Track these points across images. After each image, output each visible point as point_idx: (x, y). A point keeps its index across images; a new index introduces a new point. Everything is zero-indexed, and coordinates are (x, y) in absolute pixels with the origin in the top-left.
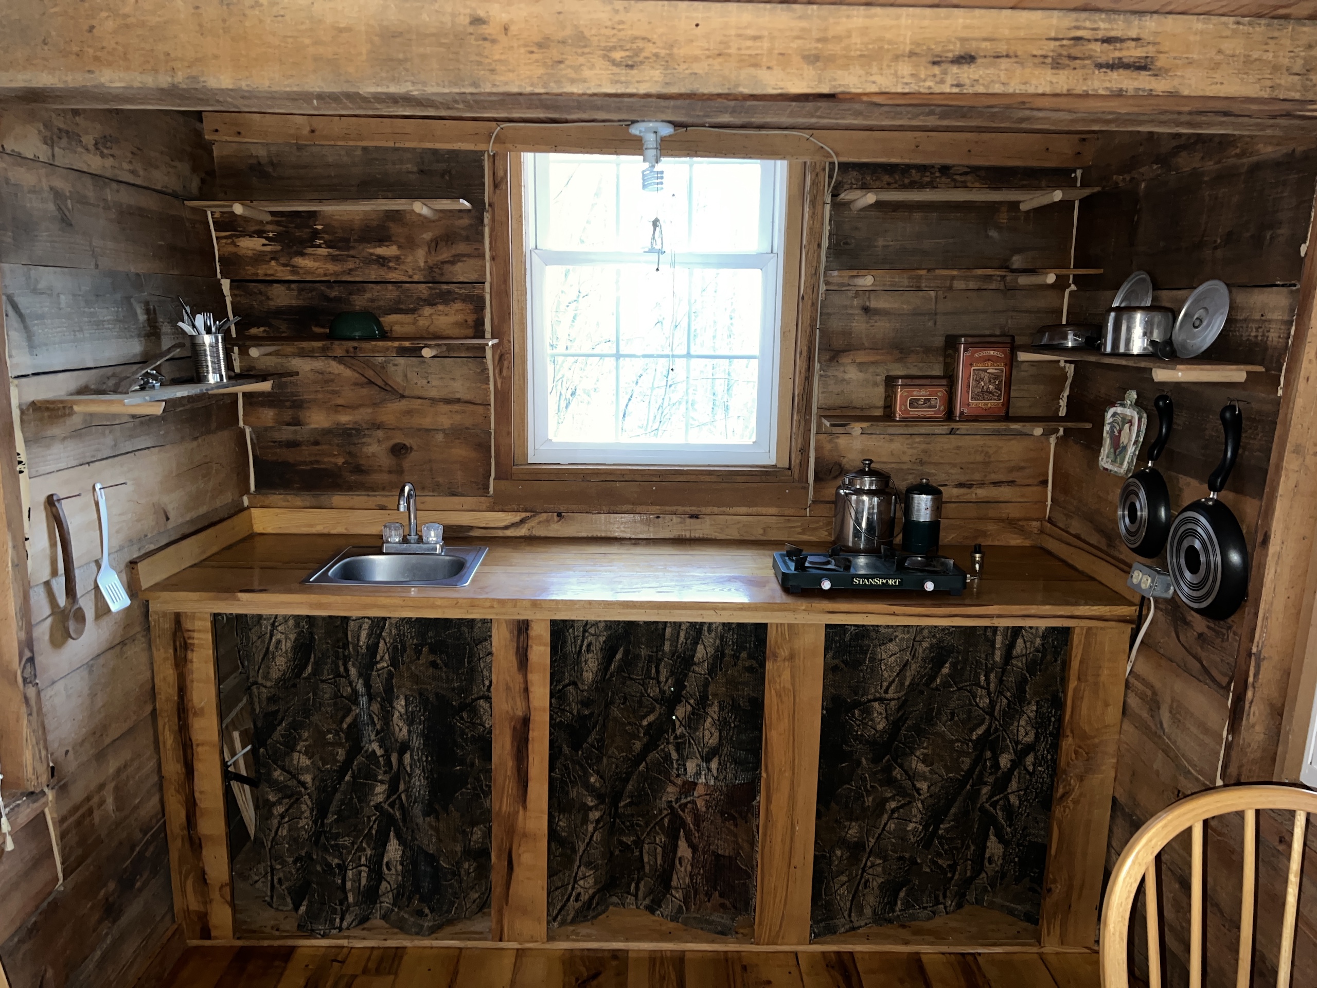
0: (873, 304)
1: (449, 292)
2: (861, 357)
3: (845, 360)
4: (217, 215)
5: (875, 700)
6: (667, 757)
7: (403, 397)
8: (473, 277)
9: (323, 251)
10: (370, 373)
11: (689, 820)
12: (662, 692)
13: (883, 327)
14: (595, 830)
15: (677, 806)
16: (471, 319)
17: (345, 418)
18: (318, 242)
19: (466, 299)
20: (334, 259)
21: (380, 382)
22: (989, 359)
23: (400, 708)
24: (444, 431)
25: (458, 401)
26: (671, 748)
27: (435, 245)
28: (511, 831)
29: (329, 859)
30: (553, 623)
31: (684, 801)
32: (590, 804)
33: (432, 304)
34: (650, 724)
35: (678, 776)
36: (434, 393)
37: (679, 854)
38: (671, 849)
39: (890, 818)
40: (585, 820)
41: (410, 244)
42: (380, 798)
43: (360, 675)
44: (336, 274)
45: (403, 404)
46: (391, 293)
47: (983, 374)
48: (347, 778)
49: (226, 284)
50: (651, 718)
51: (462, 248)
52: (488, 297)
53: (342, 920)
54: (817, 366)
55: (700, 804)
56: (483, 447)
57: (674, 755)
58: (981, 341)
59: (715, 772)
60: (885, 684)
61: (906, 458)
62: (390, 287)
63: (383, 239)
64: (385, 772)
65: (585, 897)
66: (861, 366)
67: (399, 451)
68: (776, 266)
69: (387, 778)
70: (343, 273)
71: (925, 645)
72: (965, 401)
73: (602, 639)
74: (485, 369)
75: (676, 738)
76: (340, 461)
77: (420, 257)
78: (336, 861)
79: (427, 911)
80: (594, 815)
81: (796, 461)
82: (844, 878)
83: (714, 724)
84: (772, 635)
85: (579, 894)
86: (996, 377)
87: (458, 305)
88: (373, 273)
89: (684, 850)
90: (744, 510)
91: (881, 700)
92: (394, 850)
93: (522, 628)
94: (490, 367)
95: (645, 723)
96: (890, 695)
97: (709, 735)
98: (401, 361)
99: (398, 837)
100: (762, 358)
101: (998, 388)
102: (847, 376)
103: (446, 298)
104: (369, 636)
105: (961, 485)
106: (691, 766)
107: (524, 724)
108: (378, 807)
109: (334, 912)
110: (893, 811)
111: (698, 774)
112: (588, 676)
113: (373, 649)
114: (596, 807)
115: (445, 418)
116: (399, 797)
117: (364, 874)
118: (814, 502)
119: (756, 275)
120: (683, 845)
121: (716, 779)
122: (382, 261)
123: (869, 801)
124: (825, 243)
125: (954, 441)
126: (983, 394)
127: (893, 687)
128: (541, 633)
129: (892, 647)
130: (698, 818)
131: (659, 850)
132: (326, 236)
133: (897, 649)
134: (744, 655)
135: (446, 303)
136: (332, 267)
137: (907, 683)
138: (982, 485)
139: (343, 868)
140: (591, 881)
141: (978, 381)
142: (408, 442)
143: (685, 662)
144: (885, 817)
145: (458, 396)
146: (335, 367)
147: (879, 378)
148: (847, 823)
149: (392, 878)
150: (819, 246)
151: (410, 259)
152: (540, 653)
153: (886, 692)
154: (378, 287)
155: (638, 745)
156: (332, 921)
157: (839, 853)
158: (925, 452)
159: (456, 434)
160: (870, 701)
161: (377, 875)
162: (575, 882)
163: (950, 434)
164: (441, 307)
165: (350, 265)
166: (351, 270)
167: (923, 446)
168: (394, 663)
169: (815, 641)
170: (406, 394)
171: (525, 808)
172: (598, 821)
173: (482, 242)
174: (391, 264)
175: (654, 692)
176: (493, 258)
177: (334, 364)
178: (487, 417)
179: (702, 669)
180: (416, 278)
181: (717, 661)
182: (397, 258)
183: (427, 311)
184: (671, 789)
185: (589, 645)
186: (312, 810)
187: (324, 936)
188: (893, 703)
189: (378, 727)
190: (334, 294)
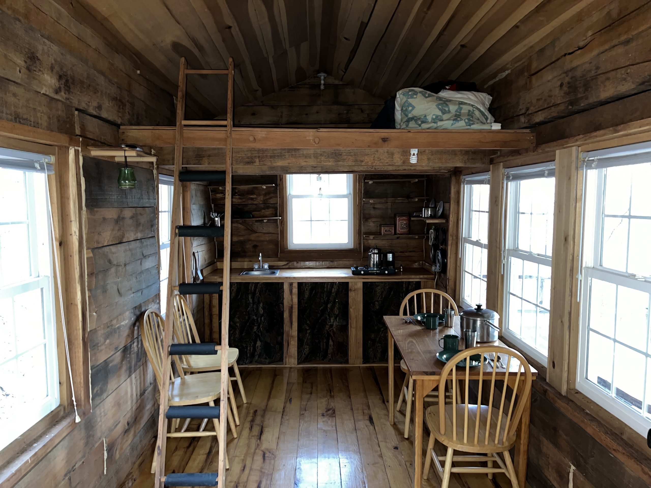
0: (376, 206)
1: (269, 206)
2: (374, 220)
3: (370, 221)
4: (212, 189)
5: (376, 301)
6: (326, 318)
7: (257, 232)
8: (275, 202)
9: (238, 197)
10: (248, 227)
11: (332, 334)
12: (324, 301)
13: (378, 212)
14: (309, 335)
15: (329, 331)
16: (274, 212)
17: (242, 238)
18: (236, 195)
19: (273, 208)
20: (240, 199)
21: (251, 229)
22: (404, 219)
23: (261, 305)
24: (266, 241)
25: (271, 233)
26: (327, 316)
27: (265, 195)
28: (288, 335)
29: (243, 345)
30: (298, 283)
31: (331, 329)
32: (307, 328)
33: (264, 209)
34: (322, 309)
35: (329, 323)
36: (264, 231)
37: (330, 344)
38: (328, 343)
39: (382, 333)
40: (306, 333)
41: (259, 195)
42: (255, 330)
43: (251, 298)
44: (240, 202)
45: (257, 234)
46: (254, 207)
47: (403, 223)
48: (248, 324)
49: (213, 205)
50: (322, 308)
51: (272, 195)
52: (278, 207)
53: (246, 361)
54: (362, 222)
55: (335, 329)
56: (277, 245)
57: (328, 317)
58: (401, 215)
59: (338, 321)
60: (378, 297)
61: (386, 245)
62: (254, 205)
63: (253, 193)
64: (257, 323)
65: (306, 354)
66: (374, 222)
67: (255, 246)
68: (351, 197)
69: (257, 325)
70: (242, 202)
71: (387, 287)
72: (399, 230)
73: (310, 287)
74: (277, 225)
75: (328, 313)
76: (240, 249)
77: (261, 198)
78: (245, 345)
79: (267, 358)
80: (308, 331)
81: (358, 247)
82: (371, 350)
83: (337, 308)
84: (350, 285)
85: (305, 353)
86: (406, 224)
87: (270, 209)
88: (250, 202)
89: (331, 343)
90: (345, 260)
91: (377, 301)
92: (259, 344)
93: (291, 284)
94: (279, 224)
95: (320, 309)
96: (379, 299)
97: (336, 311)
98: (256, 223)
99: (260, 340)
100: (348, 220)
101: (407, 226)
102: (370, 225)
103: (268, 207)
104: (254, 288)
105: (401, 252)
106: (332, 321)
107: (291, 308)
108: (255, 332)
109: (244, 358)
110: (383, 331)
111: (334, 322)
112: (306, 296)
113: (255, 290)
114: (309, 329)
115: (267, 238)
116: (260, 329)
117: (252, 349)
118: (363, 257)
119: (346, 200)
120: (330, 341)
121: (338, 322)
122: (252, 199)
123: (376, 328)
124: (363, 192)
125: (398, 241)
126: (402, 228)
127: (380, 298)
128: (295, 285)
129: (379, 288)
130: (334, 333)
131: (325, 344)
132: (238, 193)
133: (380, 288)
134: (344, 291)
135: (268, 209)
136: (240, 201)
137: (383, 297)
138: (406, 252)
139: (247, 347)
140: (308, 349)
141: (401, 225)
142: (258, 244)
143: (330, 292)
144: (381, 333)
145: (270, 232)
146: (240, 226)
147: (378, 225)
148: (371, 334)
149: (258, 351)
150: (361, 192)
151: (259, 198)
152: (295, 290)
153: (378, 299)
154: (251, 205)
155: (319, 315)
156: (244, 361)
157: (369, 342)
158: (391, 243)
159: (270, 242)
160: (375, 302)
161: (254, 350)
162: (304, 349)
163: (397, 239)
164: (266, 210)
165: (244, 200)
166: (244, 201)
167: (391, 242)
168: (260, 294)
169: (360, 285)
170: (258, 232)
171: (292, 329)
172: (310, 333)
173: (277, 194)
174: (254, 200)
175: (322, 301)
176: (280, 197)
177: (239, 225)
178: (278, 237)
179: (334, 294)
180: (260, 203)
181: (338, 292)
182: (256, 198)
183: (263, 211)
184: (327, 326)
185: (307, 289)
186: (239, 333)
187: (242, 365)
188: (380, 302)
189: (255, 312)
190: (240, 207)
